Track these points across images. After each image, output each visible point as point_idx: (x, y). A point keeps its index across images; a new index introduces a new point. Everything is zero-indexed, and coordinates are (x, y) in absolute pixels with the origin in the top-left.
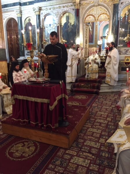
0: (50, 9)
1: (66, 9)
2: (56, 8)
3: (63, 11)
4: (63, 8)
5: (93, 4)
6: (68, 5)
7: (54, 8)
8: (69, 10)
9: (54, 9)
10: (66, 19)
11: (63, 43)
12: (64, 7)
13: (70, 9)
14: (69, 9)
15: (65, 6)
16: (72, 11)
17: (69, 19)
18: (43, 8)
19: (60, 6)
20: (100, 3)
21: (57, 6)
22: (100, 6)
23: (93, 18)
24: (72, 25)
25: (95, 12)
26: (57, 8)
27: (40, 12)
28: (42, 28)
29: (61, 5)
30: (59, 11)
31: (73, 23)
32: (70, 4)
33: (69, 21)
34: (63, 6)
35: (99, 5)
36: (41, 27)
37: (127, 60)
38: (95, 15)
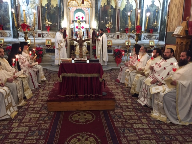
10: (48, 0)
11: (48, 25)
17: (50, 0)
23: (77, 3)
24: (54, 8)
31: (55, 6)
33: (51, 3)
36: (17, 5)
37: (109, 44)
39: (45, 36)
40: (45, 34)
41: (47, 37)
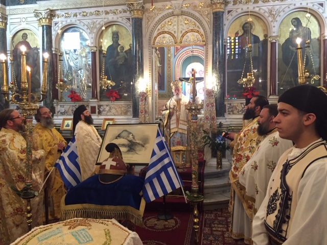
0: (75, 15)
1: (111, 17)
2: (88, 15)
3: (106, 20)
4: (104, 15)
5: (170, 11)
6: (117, 10)
7: (85, 14)
8: (120, 20)
9: (84, 16)
10: (113, 38)
12: (107, 13)
13: (121, 17)
14: (118, 18)
15: (111, 10)
16: (125, 21)
17: (118, 37)
18: (57, 12)
19: (98, 11)
20: (185, 9)
21: (93, 10)
22: (184, 17)
23: (172, 38)
25: (176, 27)
26: (91, 14)
27: (51, 20)
28: (56, 55)
29: (100, 9)
30: (95, 20)
32: (120, 8)
34: (105, 11)
35: (183, 13)
36: (54, 52)
38: (175, 32)
39: (104, 110)
40: (105, 107)
41: (108, 114)
